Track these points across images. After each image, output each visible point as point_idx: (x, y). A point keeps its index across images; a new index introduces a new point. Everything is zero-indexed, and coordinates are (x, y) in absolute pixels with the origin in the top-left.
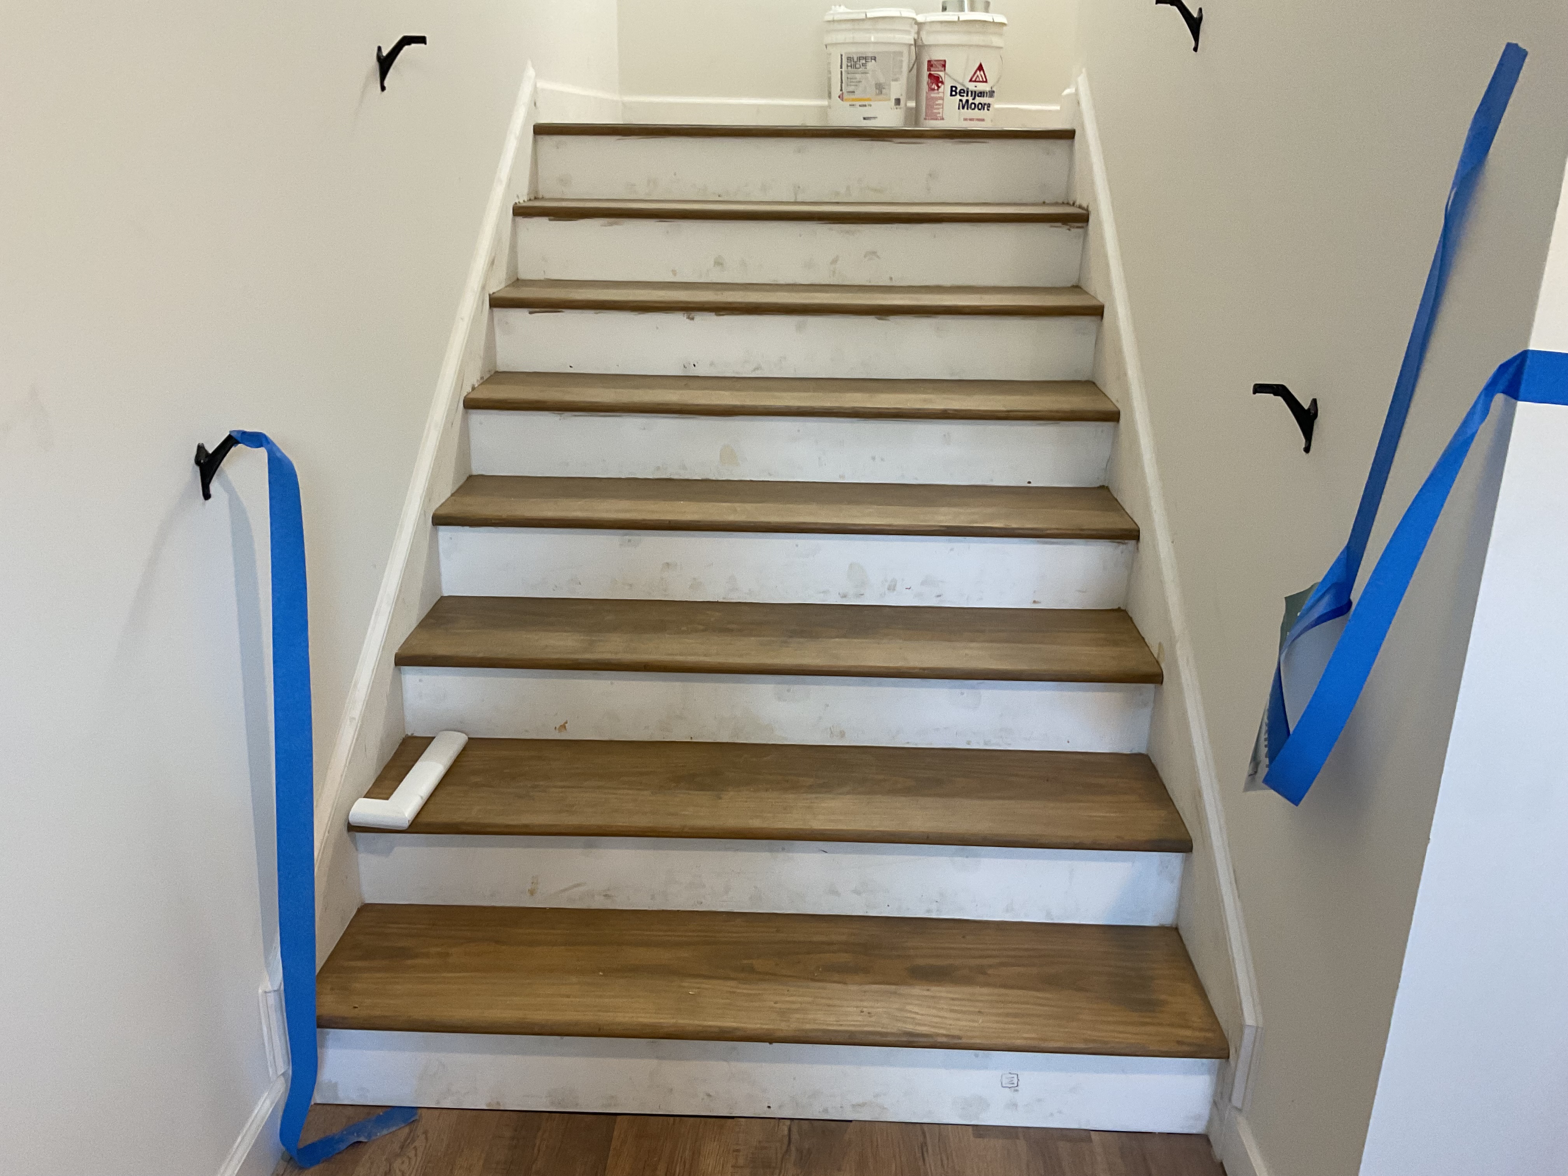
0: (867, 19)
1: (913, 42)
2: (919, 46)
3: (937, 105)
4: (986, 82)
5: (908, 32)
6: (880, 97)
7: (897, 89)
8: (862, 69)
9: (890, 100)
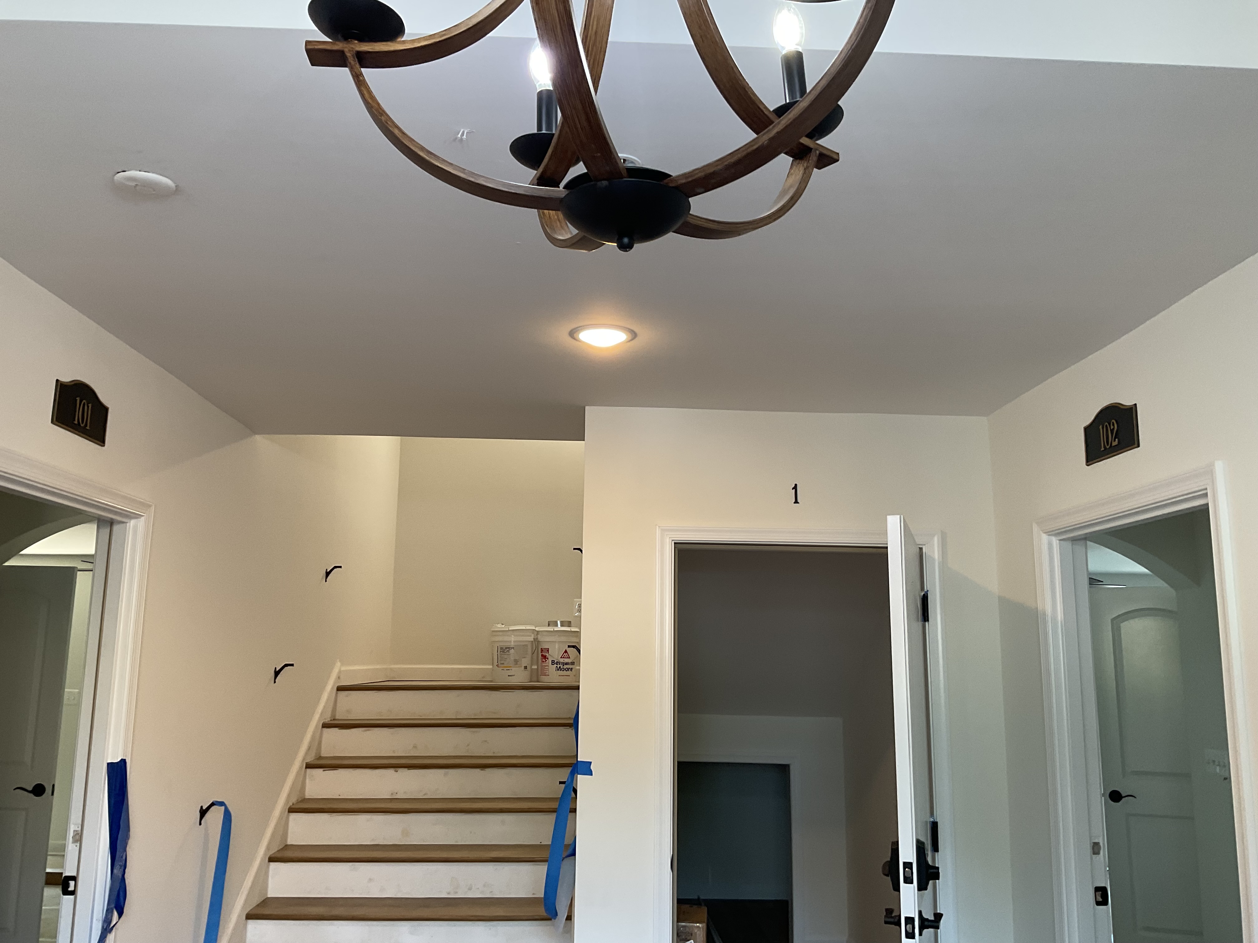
0: (509, 630)
1: (533, 640)
2: (536, 641)
3: (546, 669)
4: (569, 658)
5: (531, 636)
6: (518, 666)
7: (525, 662)
8: (507, 653)
9: (521, 667)
